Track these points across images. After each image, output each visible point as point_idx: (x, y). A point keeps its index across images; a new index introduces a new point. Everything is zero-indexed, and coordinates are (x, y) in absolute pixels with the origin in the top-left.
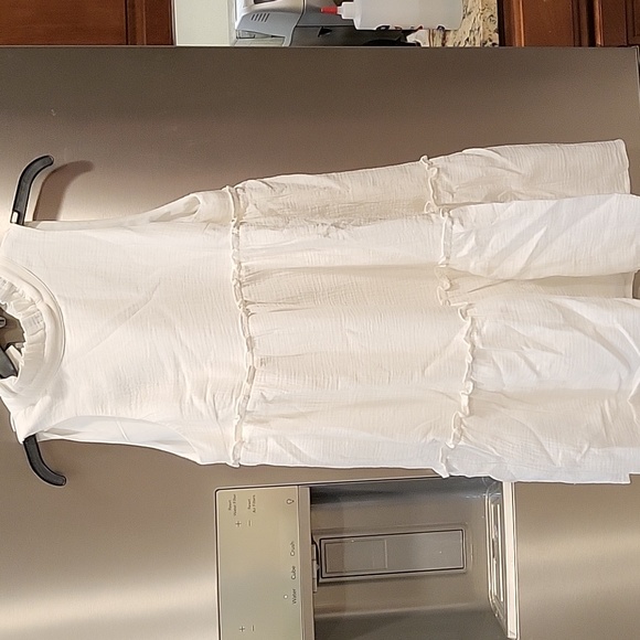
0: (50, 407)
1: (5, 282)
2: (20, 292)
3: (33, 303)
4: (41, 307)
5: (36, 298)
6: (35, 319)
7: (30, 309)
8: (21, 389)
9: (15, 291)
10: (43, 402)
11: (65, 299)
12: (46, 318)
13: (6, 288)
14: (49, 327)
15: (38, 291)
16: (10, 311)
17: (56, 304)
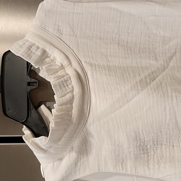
0: (76, 163)
1: (38, 48)
2: (52, 57)
3: (62, 67)
4: (70, 72)
5: (65, 63)
6: (64, 83)
7: (60, 73)
8: (51, 147)
9: (47, 57)
10: (69, 158)
11: (91, 65)
12: (74, 82)
13: (39, 53)
14: (77, 91)
15: (67, 58)
16: (43, 74)
17: (83, 69)
